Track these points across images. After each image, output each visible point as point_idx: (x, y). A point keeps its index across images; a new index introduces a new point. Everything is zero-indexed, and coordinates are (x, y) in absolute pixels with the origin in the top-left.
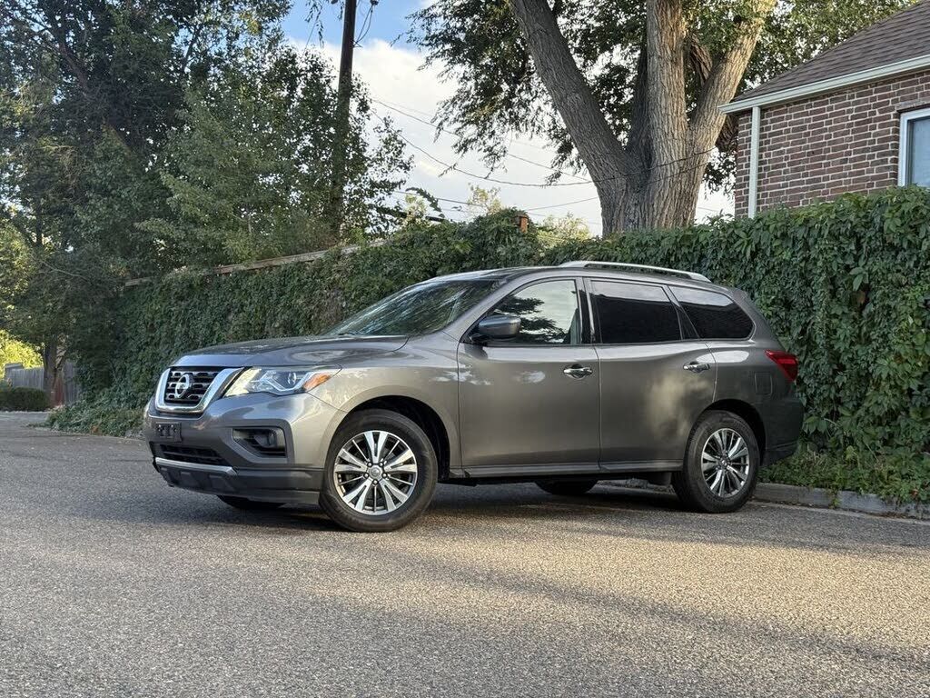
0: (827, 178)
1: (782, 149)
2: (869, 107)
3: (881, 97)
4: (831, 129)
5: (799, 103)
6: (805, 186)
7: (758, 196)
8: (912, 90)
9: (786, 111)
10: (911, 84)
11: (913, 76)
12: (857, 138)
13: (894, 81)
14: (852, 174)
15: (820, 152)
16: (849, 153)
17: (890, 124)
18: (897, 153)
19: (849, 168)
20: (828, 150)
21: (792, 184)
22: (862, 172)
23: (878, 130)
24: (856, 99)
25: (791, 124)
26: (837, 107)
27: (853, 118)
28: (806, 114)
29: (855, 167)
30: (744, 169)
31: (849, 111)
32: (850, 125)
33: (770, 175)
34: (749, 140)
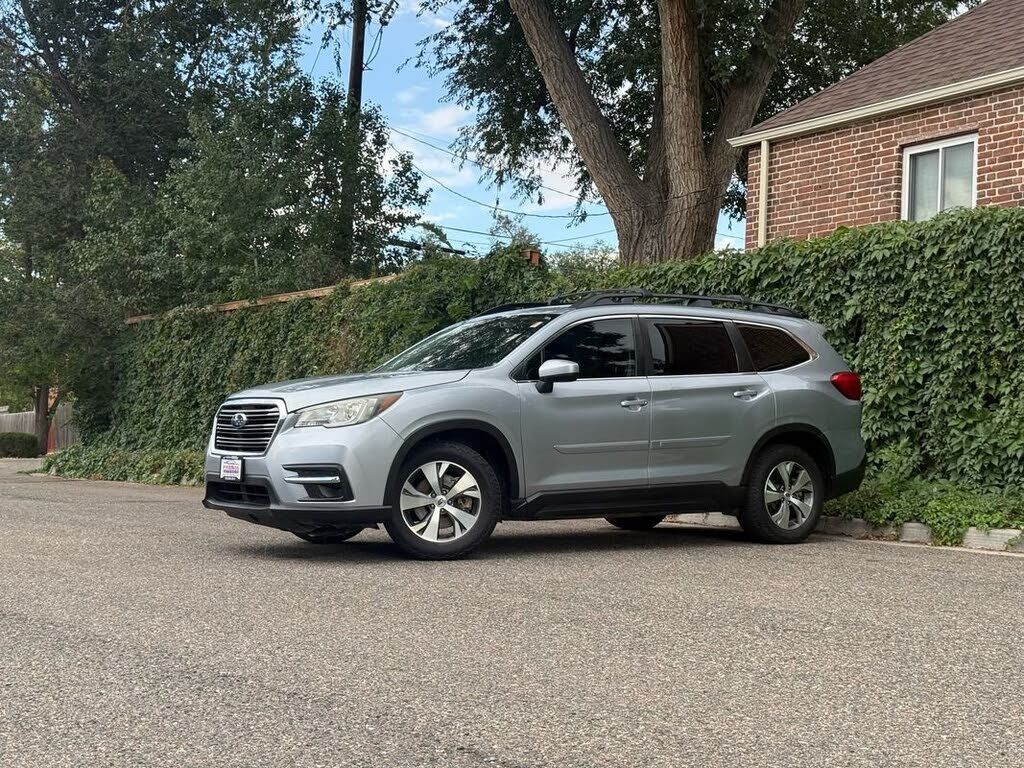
0: (833, 213)
1: (790, 182)
2: (873, 142)
3: (884, 132)
4: (837, 163)
5: (806, 137)
6: (813, 220)
7: (768, 230)
8: (913, 125)
9: (794, 145)
10: (913, 118)
11: (914, 111)
12: (862, 172)
13: (896, 116)
14: (857, 209)
15: (827, 186)
16: (854, 188)
17: (893, 159)
18: (900, 188)
19: (853, 202)
20: (834, 184)
21: (800, 218)
22: (866, 207)
23: (881, 164)
24: (861, 133)
25: (800, 158)
26: (843, 141)
27: (858, 152)
28: (813, 148)
29: (860, 201)
30: (754, 203)
31: (854, 146)
32: (855, 159)
33: (779, 208)
34: (758, 174)
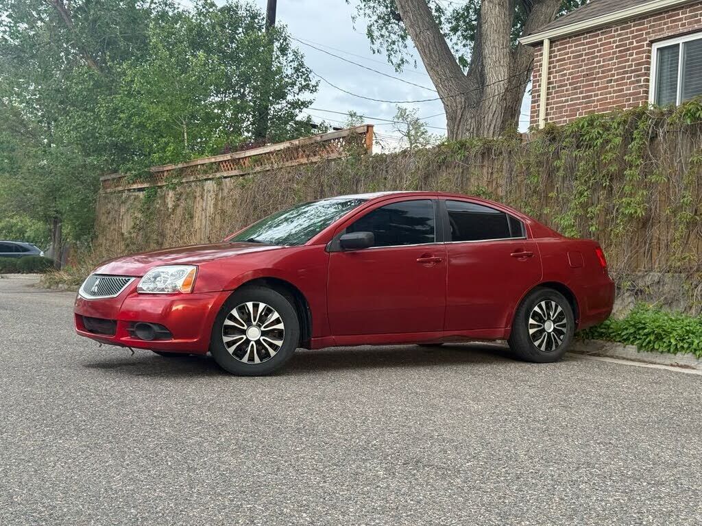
0: (596, 95)
1: (565, 72)
2: (628, 38)
3: (637, 31)
4: (601, 56)
5: (579, 35)
6: (581, 101)
7: (547, 109)
8: (660, 25)
9: (568, 42)
10: (660, 19)
11: (661, 13)
12: (620, 63)
13: (647, 17)
14: (615, 92)
15: (593, 74)
16: (613, 75)
17: (644, 52)
18: (648, 75)
19: (612, 87)
20: (598, 73)
21: (572, 100)
22: (622, 90)
23: (634, 56)
24: (619, 32)
25: (572, 52)
26: (605, 39)
27: (617, 47)
28: (583, 44)
29: (617, 85)
30: (537, 88)
31: (614, 42)
32: (614, 53)
33: (556, 92)
34: (541, 65)
